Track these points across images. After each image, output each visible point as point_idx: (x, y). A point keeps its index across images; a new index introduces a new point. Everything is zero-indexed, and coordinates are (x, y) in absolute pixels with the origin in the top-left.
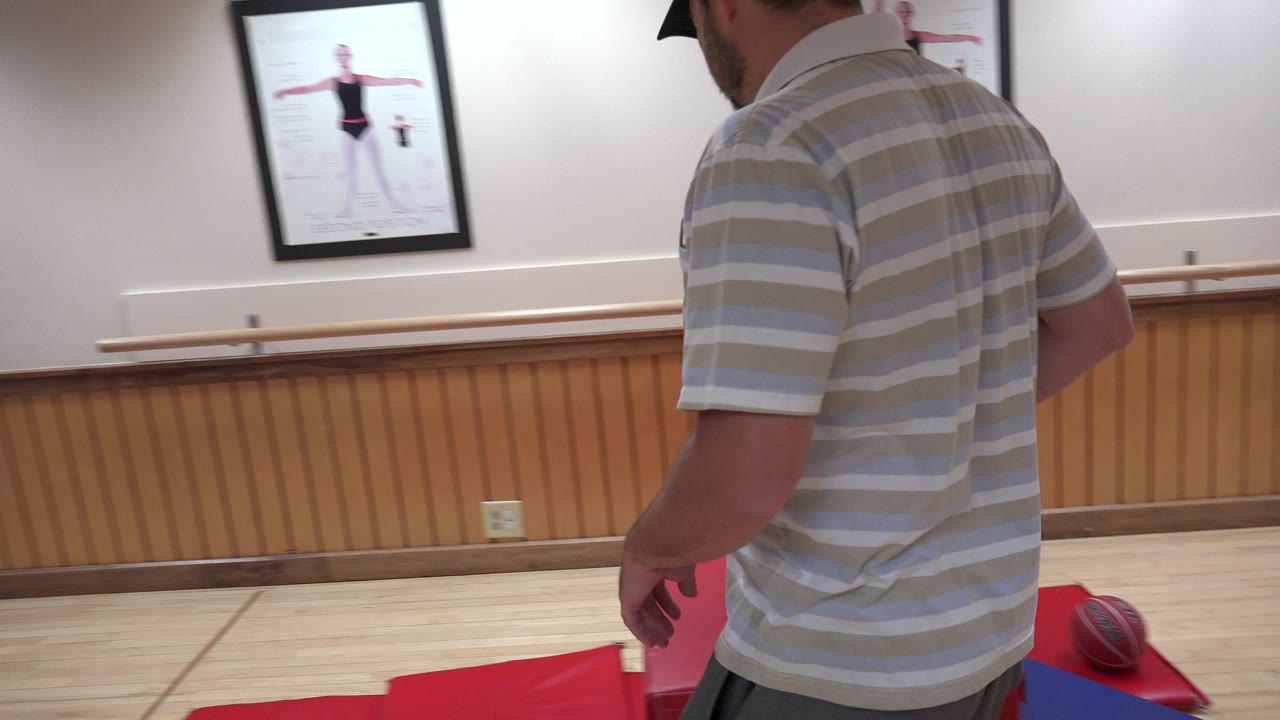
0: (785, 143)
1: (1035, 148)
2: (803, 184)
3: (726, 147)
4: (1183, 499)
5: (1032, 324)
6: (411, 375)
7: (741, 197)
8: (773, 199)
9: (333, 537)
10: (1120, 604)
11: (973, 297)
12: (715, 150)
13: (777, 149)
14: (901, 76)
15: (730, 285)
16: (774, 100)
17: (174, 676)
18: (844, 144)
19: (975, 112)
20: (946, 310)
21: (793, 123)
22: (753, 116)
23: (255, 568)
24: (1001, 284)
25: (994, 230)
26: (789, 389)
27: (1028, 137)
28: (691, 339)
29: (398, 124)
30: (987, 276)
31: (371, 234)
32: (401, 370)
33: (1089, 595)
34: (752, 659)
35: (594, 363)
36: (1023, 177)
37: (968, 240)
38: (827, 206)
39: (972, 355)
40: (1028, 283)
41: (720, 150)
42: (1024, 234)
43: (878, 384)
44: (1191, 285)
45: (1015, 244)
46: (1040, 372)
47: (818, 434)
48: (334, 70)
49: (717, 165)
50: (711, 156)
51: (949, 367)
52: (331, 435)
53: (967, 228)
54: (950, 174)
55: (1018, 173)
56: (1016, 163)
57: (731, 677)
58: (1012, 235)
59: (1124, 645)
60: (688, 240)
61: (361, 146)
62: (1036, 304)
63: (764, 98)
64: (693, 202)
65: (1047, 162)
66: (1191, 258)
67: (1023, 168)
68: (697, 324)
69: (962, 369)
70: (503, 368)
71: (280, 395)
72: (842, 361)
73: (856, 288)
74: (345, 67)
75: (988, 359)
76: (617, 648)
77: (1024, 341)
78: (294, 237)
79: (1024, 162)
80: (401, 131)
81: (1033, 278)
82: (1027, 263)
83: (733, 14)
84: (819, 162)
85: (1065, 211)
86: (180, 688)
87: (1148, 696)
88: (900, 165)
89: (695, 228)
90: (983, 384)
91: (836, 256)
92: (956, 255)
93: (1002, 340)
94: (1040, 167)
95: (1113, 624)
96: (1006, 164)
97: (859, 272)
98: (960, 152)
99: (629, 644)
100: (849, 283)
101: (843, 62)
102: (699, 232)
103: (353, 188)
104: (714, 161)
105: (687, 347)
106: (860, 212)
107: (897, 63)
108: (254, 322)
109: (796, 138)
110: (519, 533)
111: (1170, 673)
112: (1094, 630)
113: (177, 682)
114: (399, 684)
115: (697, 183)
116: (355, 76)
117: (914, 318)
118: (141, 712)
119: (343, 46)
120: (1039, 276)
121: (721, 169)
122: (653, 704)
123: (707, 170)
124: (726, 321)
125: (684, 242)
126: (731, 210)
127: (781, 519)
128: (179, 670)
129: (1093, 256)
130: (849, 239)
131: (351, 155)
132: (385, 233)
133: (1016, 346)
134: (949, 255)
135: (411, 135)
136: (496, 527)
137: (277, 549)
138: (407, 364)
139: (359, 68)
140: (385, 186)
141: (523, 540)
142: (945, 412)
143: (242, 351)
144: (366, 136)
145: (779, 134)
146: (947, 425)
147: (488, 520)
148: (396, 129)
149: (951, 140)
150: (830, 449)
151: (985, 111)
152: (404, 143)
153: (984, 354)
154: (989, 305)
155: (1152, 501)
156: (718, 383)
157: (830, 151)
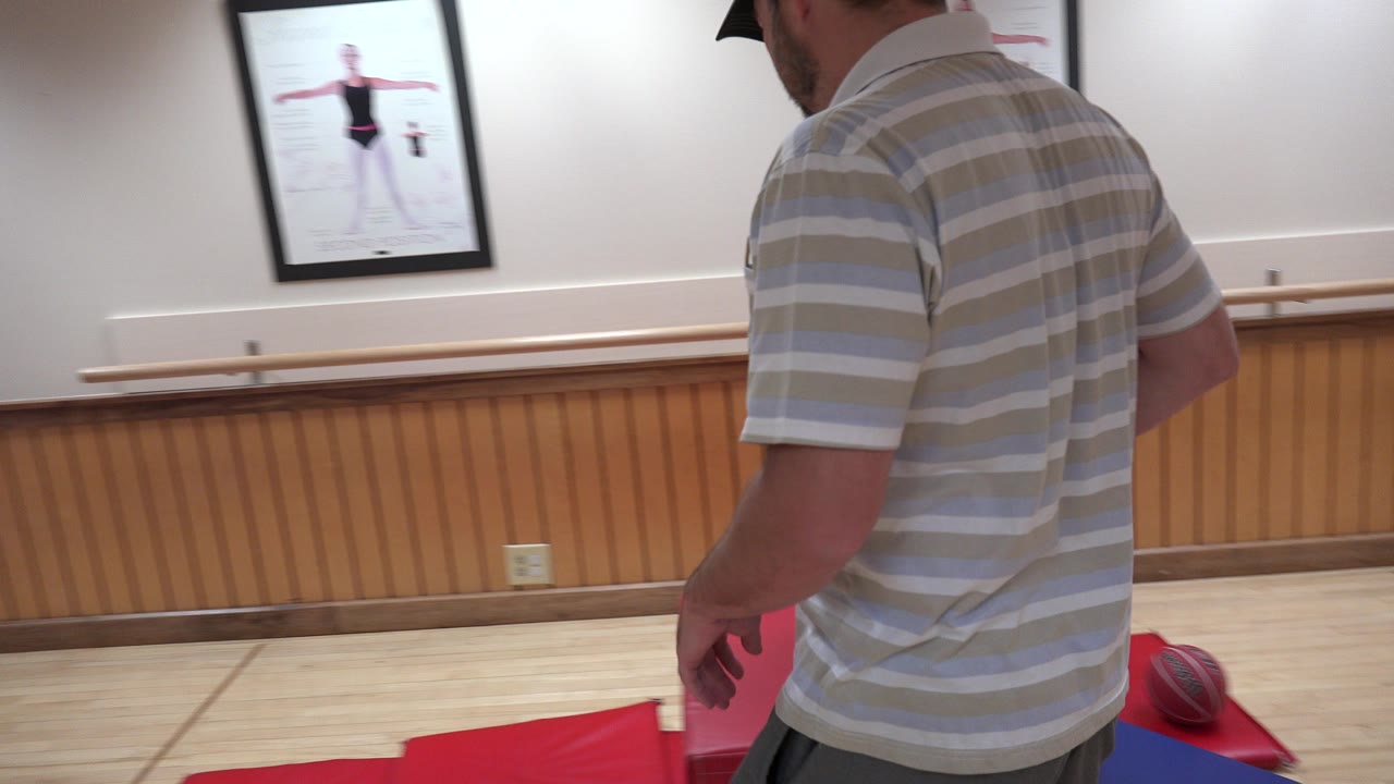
0: (859, 153)
1: (1135, 161)
2: (880, 197)
3: (797, 157)
4: (1266, 539)
5: (1130, 353)
6: (427, 406)
7: (812, 212)
8: (848, 214)
9: (342, 584)
10: (1197, 653)
11: (1066, 323)
12: (783, 161)
13: (851, 159)
14: (988, 80)
15: (801, 308)
16: (851, 106)
17: (166, 737)
18: (925, 152)
19: (1070, 121)
20: (1035, 336)
21: (868, 131)
22: (826, 123)
23: (256, 619)
24: (1097, 309)
25: (1091, 249)
26: (865, 420)
27: (1127, 149)
28: (757, 366)
29: (412, 131)
30: (1081, 300)
31: (382, 253)
32: (417, 402)
33: (1165, 644)
34: (814, 716)
35: (627, 393)
36: (1122, 192)
37: (1059, 260)
38: (906, 221)
39: (1064, 386)
40: (1127, 309)
41: (791, 160)
42: (1123, 253)
43: (964, 416)
44: (1273, 308)
45: (1112, 265)
46: (1139, 405)
47: (897, 470)
48: (340, 73)
49: (786, 176)
50: (780, 167)
51: (1039, 399)
52: (339, 473)
53: (1060, 247)
54: (1042, 187)
55: (1117, 188)
56: (1114, 177)
57: (791, 734)
58: (1109, 256)
59: (1203, 698)
60: (755, 259)
61: (371, 155)
62: (1136, 332)
63: (842, 101)
64: (760, 216)
65: (1147, 177)
66: (1273, 278)
67: (1122, 182)
68: (763, 349)
69: (1053, 401)
70: (528, 399)
71: (282, 430)
72: (923, 390)
73: (939, 311)
74: (352, 69)
75: (1082, 391)
76: (654, 704)
77: (1120, 372)
78: (297, 255)
79: (1123, 177)
80: (415, 139)
81: (1132, 303)
82: (1126, 286)
83: (806, 12)
84: (897, 172)
85: (1166, 230)
86: (173, 752)
87: (1229, 754)
88: (988, 176)
89: (762, 246)
90: (1077, 416)
91: (917, 276)
92: (1046, 277)
93: (1097, 370)
94: (1141, 183)
95: (1193, 676)
96: (1104, 178)
97: (941, 294)
98: (1053, 164)
99: (667, 701)
100: (930, 305)
101: (925, 65)
102: (768, 249)
103: (362, 202)
104: (784, 171)
105: (752, 374)
106: (943, 228)
107: (985, 67)
108: (253, 348)
109: (872, 147)
110: (545, 580)
111: (1252, 728)
112: (1172, 684)
113: (169, 745)
114: (415, 746)
115: (765, 195)
116: (364, 79)
117: (1002, 345)
118: (131, 776)
119: (350, 46)
120: (1139, 300)
121: (790, 179)
122: (693, 767)
123: (776, 181)
124: (798, 347)
125: (751, 262)
126: (800, 226)
127: (855, 565)
128: (174, 730)
129: (1196, 279)
130: (931, 257)
131: (360, 167)
132: (398, 251)
133: (1113, 376)
134: (1039, 276)
135: (426, 144)
136: (521, 572)
137: (280, 598)
138: (422, 395)
139: (368, 69)
140: (397, 200)
141: (550, 586)
142: (1034, 449)
143: (240, 381)
144: (377, 145)
145: (853, 143)
146: (1036, 463)
147: (512, 566)
148: (408, 136)
149: (1044, 150)
150: (910, 488)
151: (1081, 120)
152: (418, 152)
153: (1077, 384)
154: (1084, 331)
155: (1232, 541)
156: (790, 415)
157: (910, 161)
